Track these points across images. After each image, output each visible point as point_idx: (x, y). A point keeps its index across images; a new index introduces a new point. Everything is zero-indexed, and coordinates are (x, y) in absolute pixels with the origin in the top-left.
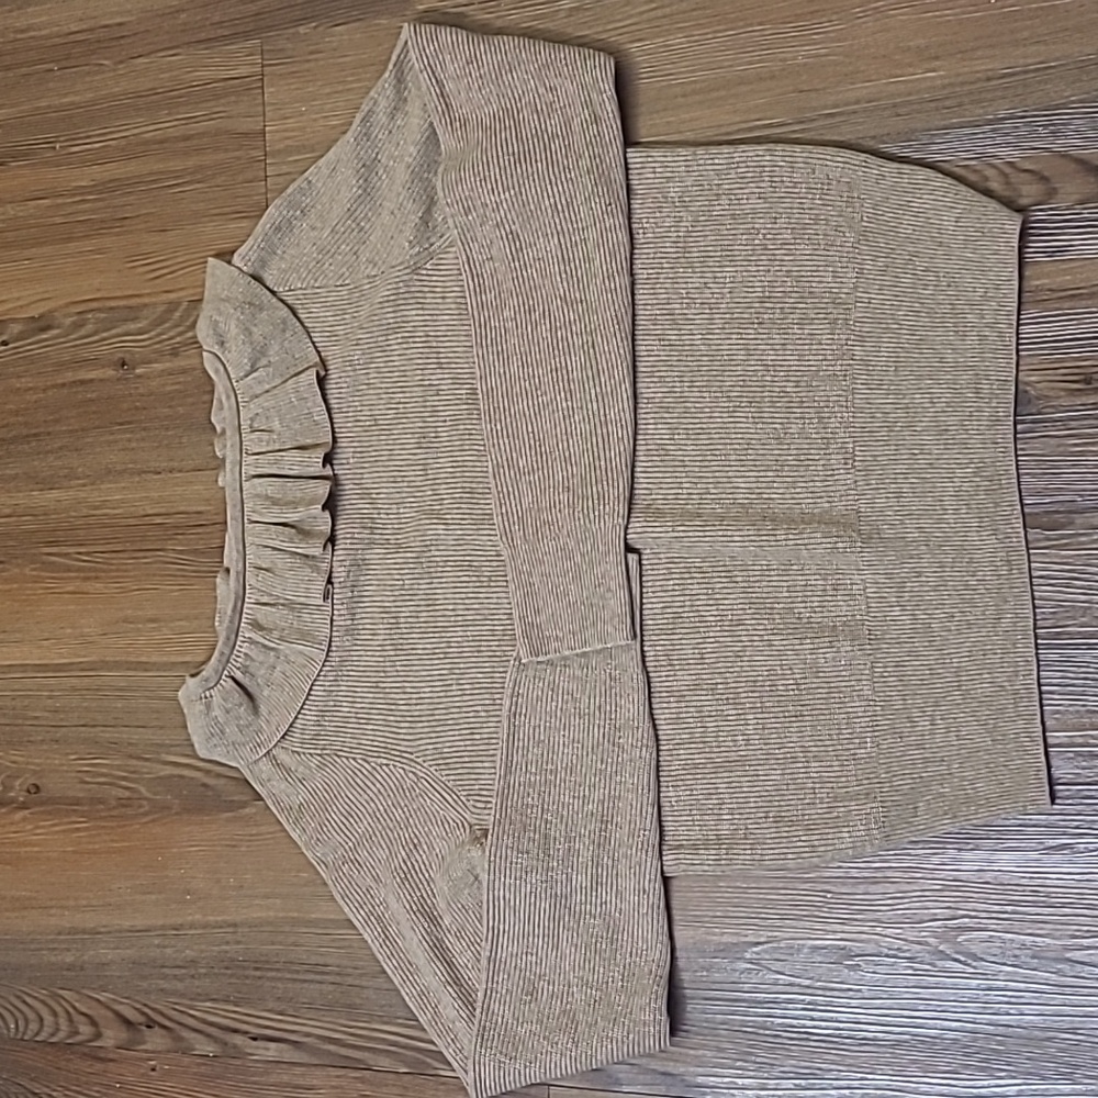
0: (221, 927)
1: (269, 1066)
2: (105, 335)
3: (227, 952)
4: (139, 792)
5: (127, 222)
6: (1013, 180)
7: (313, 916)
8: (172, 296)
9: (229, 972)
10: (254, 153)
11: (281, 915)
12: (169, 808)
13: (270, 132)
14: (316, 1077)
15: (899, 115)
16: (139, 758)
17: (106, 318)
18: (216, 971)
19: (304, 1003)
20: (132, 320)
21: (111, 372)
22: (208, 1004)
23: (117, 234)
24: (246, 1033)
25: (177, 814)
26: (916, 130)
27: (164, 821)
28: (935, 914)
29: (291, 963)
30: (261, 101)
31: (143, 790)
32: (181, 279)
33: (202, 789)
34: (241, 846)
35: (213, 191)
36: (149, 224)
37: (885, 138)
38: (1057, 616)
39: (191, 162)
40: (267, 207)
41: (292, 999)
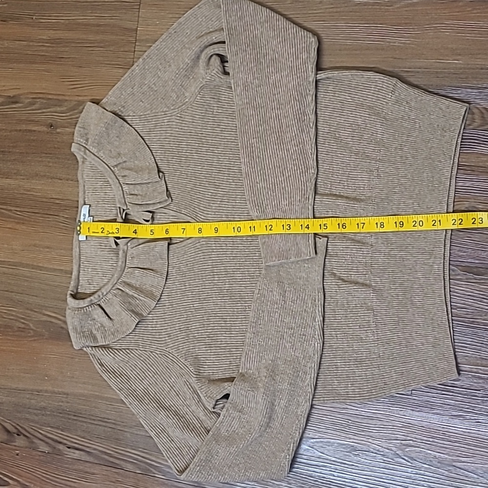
0: (60, 394)
1: (74, 461)
2: (44, 110)
3: (61, 406)
4: (30, 326)
5: (62, 60)
6: (485, 116)
7: (106, 395)
8: (80, 98)
9: (61, 415)
10: (131, 39)
11: (90, 393)
12: (43, 336)
13: (140, 30)
14: (96, 469)
15: (438, 77)
16: (32, 310)
17: (46, 103)
18: (55, 414)
19: (95, 435)
20: (59, 106)
21: (44, 129)
22: (49, 429)
23: (58, 64)
24: (65, 444)
25: (46, 339)
26: (445, 86)
27: (40, 341)
28: (397, 437)
29: (92, 415)
30: (138, 15)
31: (31, 325)
32: (86, 91)
33: (61, 329)
34: (76, 359)
35: (108, 53)
37: (430, 86)
38: (474, 314)
39: (98, 37)
40: (133, 65)
41: (89, 432)
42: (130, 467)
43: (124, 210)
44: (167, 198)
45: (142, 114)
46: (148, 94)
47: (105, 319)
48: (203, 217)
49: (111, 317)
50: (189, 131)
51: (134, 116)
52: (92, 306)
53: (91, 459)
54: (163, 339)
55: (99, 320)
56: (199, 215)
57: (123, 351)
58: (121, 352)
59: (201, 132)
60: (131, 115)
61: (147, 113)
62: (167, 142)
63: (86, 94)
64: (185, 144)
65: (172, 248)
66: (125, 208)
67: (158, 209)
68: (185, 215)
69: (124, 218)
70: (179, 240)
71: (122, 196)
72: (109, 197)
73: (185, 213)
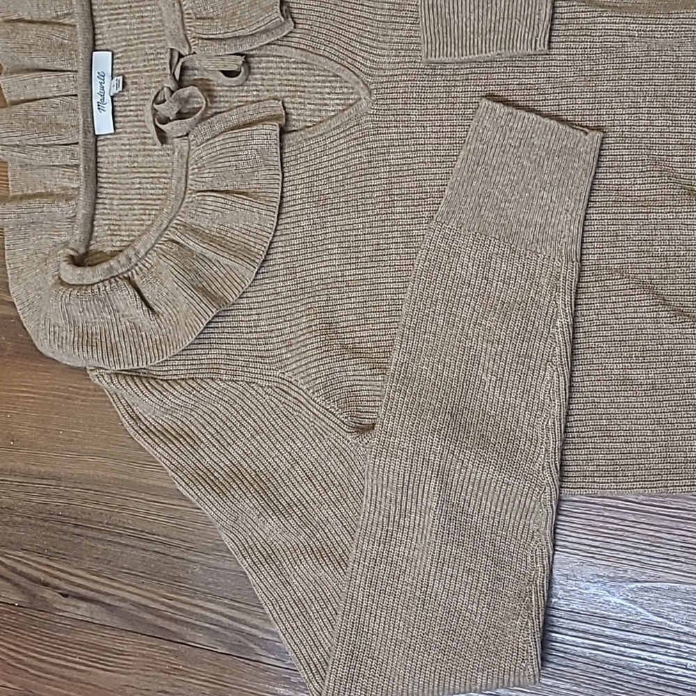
42: (201, 639)
43: (181, 56)
44: (283, 19)
47: (139, 313)
48: (369, 64)
49: (155, 308)
52: (113, 280)
53: (116, 622)
54: (276, 353)
55: (126, 313)
56: (358, 59)
57: (183, 383)
58: (177, 387)
65: (293, 139)
66: (185, 51)
67: (260, 48)
68: (327, 60)
69: (177, 77)
70: (310, 121)
71: (179, 23)
72: (150, 27)
73: (326, 54)
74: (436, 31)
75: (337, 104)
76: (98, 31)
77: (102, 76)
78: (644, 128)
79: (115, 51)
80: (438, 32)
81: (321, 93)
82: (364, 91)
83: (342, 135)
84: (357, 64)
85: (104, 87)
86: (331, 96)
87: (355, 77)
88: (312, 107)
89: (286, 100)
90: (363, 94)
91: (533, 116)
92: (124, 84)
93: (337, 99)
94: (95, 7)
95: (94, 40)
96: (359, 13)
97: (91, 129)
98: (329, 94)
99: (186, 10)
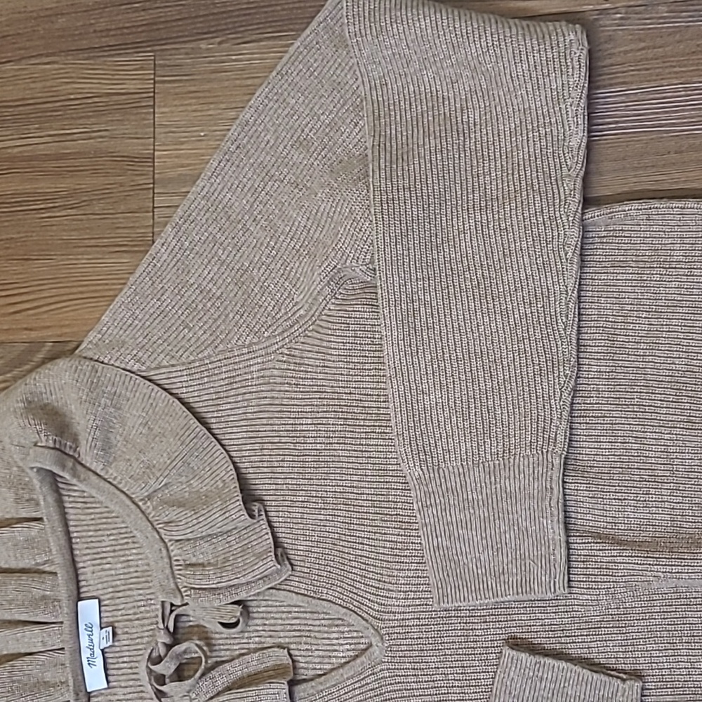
10: (141, 180)
30: (151, 121)
32: (45, 316)
35: (88, 219)
36: (10, 251)
40: (154, 242)
43: (172, 605)
44: (279, 567)
45: (192, 358)
46: (200, 307)
48: (376, 607)
50: (315, 389)
51: (173, 366)
56: (365, 601)
59: (347, 391)
60: (165, 363)
61: (206, 353)
62: (265, 421)
63: (48, 324)
64: (309, 421)
65: (304, 691)
66: (177, 602)
67: (258, 594)
68: (332, 604)
69: (171, 630)
70: (320, 669)
71: (168, 571)
72: (136, 572)
73: (330, 598)
74: (445, 574)
75: (348, 650)
76: (81, 578)
77: (89, 627)
78: (685, 672)
79: (102, 597)
80: (448, 575)
81: (329, 639)
82: (375, 637)
83: (357, 685)
84: (364, 608)
85: (94, 640)
86: (341, 641)
87: (364, 622)
88: (321, 653)
89: (292, 646)
90: (375, 640)
91: (563, 664)
92: (114, 634)
93: (347, 644)
94: (77, 552)
95: (78, 588)
96: (360, 553)
97: (82, 688)
98: (337, 639)
99: (175, 556)
